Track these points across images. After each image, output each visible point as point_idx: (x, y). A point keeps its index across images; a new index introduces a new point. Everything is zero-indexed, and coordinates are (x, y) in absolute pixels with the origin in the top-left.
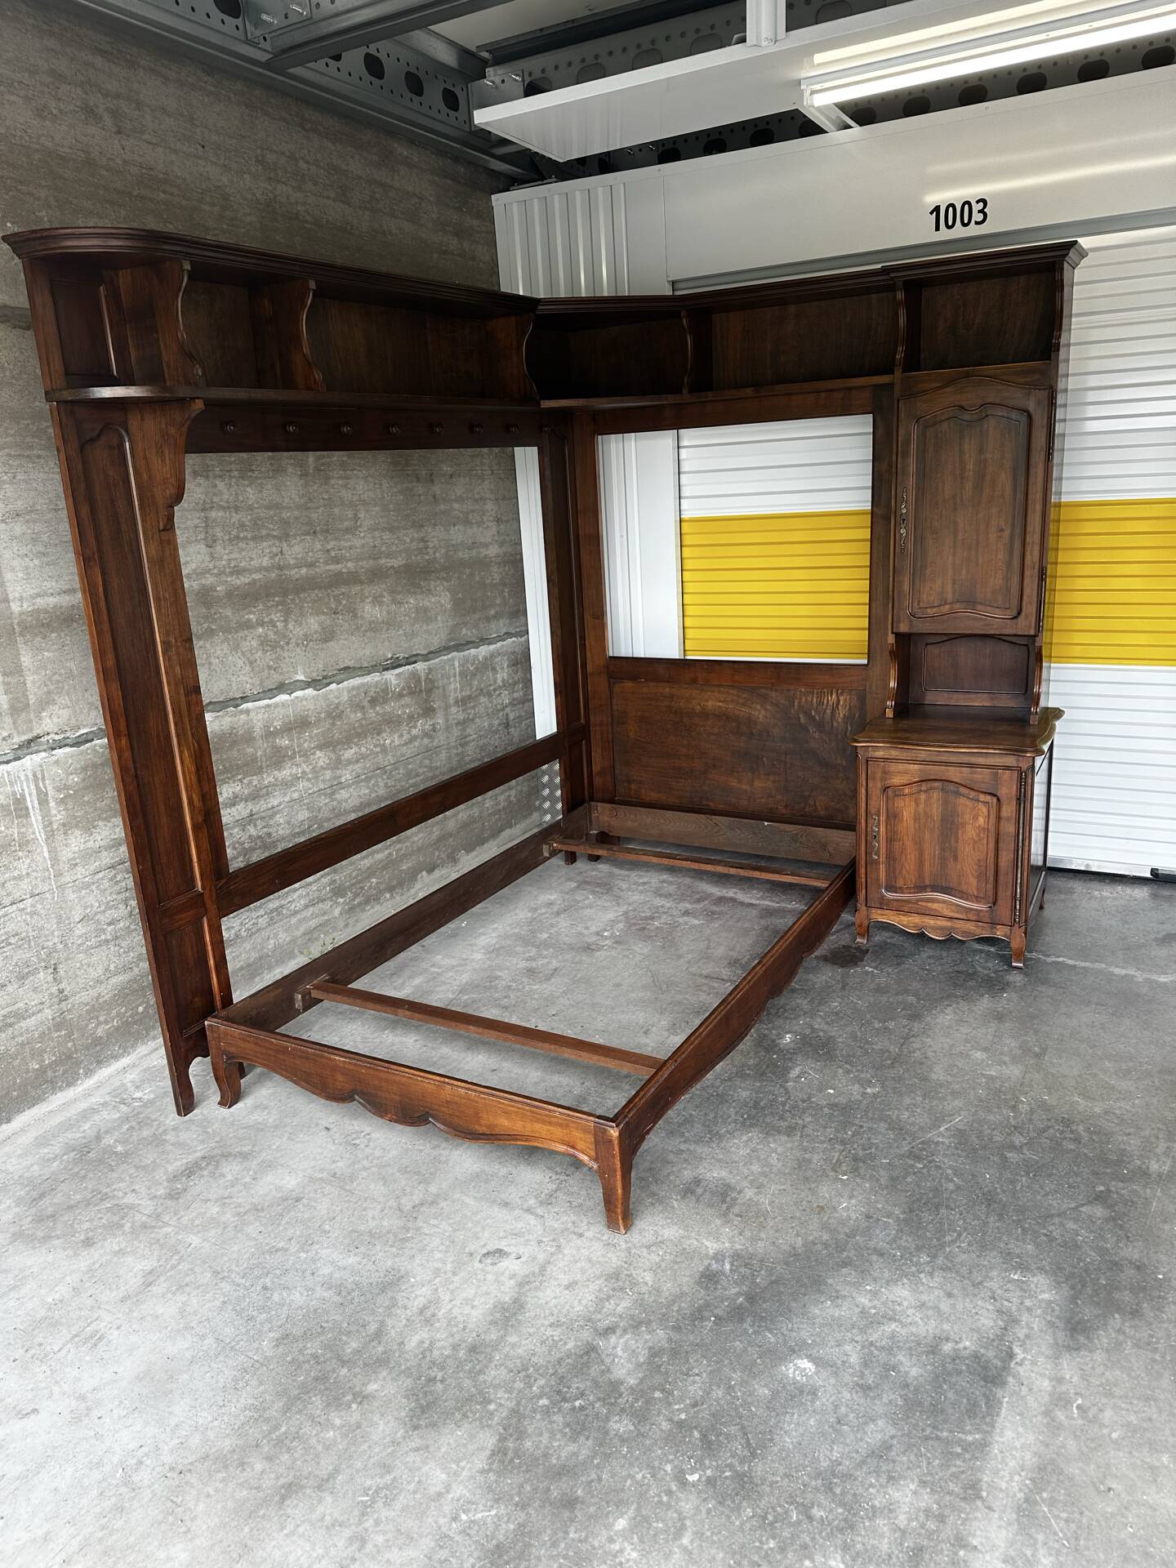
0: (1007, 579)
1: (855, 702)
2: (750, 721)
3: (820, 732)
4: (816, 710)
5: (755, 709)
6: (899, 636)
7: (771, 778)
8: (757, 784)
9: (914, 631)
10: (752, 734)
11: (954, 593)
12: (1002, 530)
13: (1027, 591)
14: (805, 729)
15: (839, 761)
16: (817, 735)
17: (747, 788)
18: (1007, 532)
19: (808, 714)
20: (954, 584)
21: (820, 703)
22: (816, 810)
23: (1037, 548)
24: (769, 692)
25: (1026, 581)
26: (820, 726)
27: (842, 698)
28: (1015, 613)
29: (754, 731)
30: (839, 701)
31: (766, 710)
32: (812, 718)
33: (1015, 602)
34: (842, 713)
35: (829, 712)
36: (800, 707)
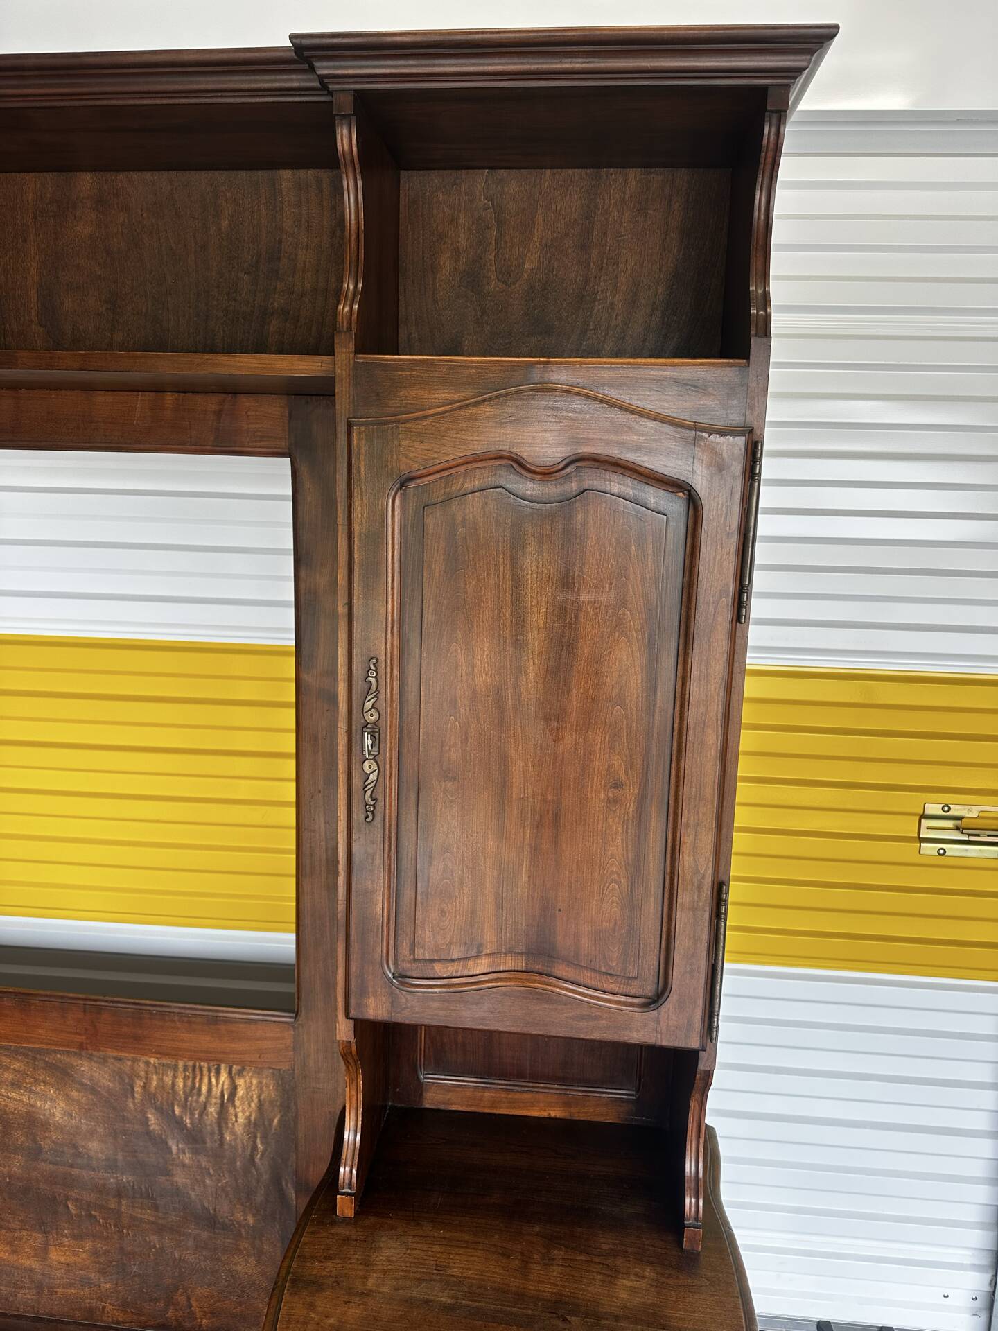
0: (631, 906)
1: (271, 1091)
2: (32, 1122)
3: (196, 1152)
4: (184, 1107)
5: (44, 1097)
6: (364, 1027)
7: (88, 1245)
8: (55, 1255)
9: (400, 1018)
10: (39, 1150)
11: (500, 929)
12: (618, 785)
13: (682, 944)
14: (160, 1144)
15: (239, 1216)
16: (187, 1158)
17: (35, 1264)
18: (631, 792)
19: (165, 1113)
20: (500, 906)
21: (193, 1090)
22: (192, 1316)
23: (707, 840)
24: (75, 1061)
25: (682, 919)
26: (194, 1138)
27: (241, 1082)
28: (649, 989)
29: (46, 1145)
30: (234, 1089)
31: (68, 1097)
32: (179, 1123)
33: (651, 963)
34: (242, 1114)
35: (212, 1110)
36: (149, 1096)
